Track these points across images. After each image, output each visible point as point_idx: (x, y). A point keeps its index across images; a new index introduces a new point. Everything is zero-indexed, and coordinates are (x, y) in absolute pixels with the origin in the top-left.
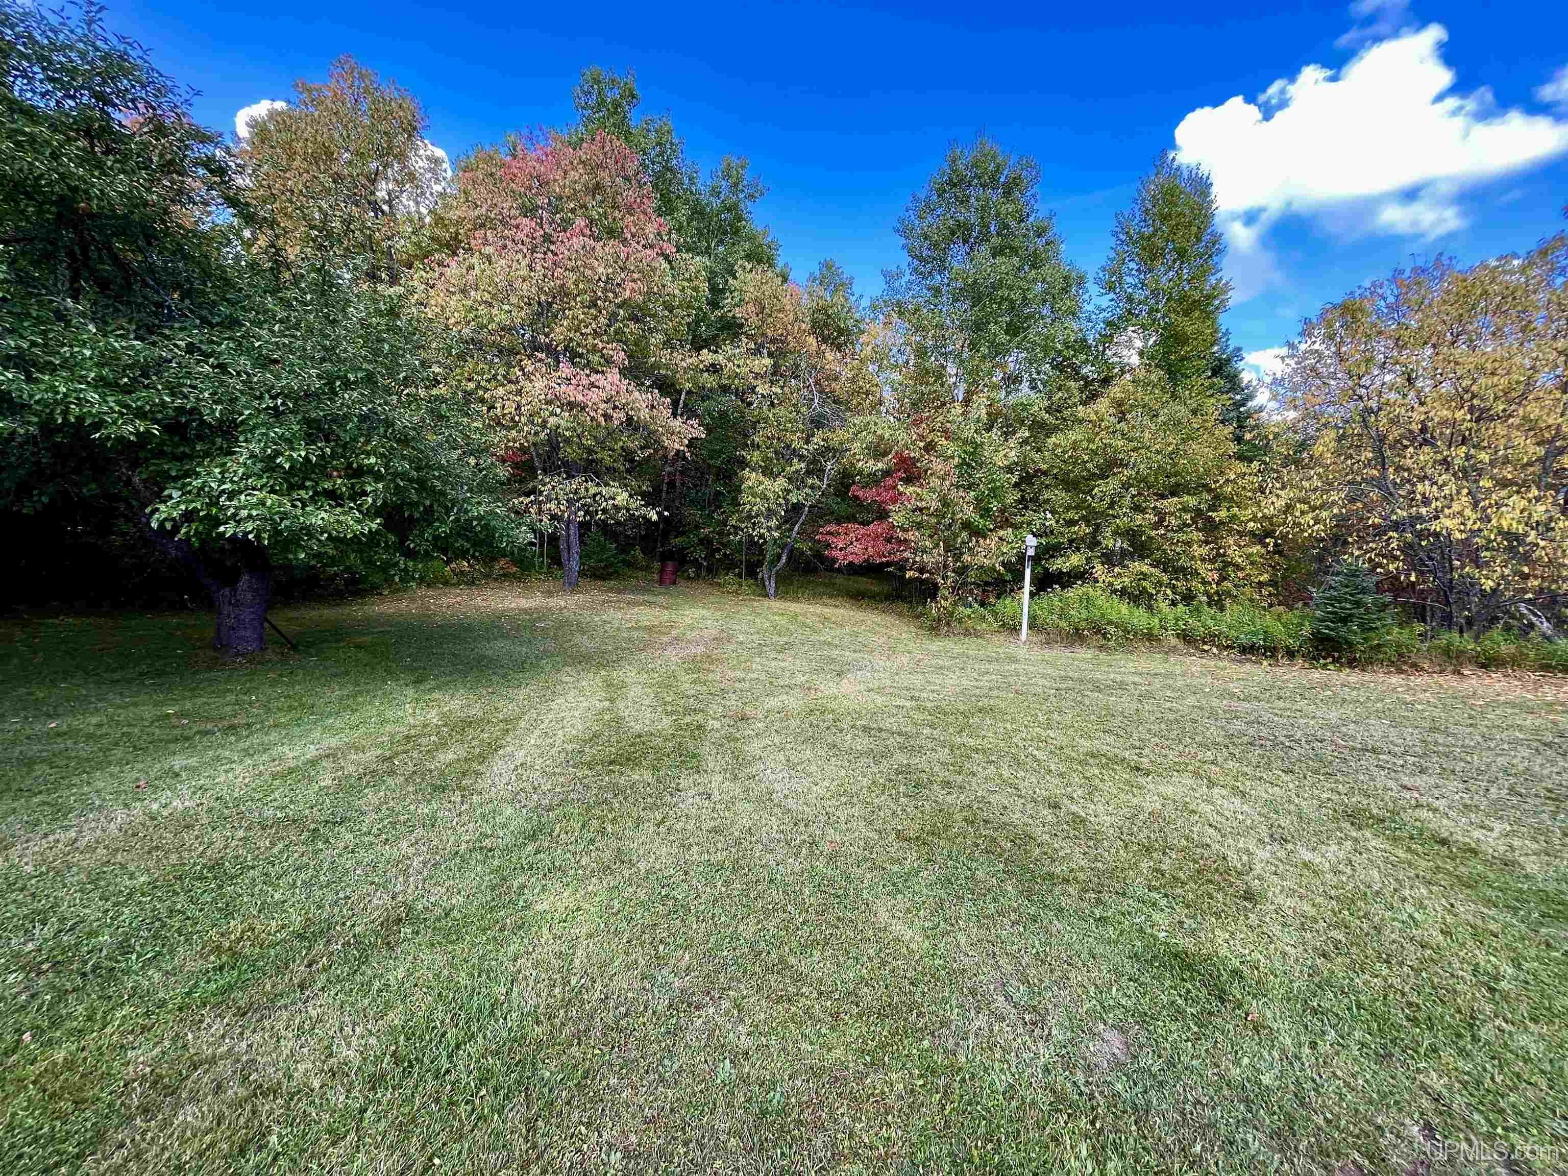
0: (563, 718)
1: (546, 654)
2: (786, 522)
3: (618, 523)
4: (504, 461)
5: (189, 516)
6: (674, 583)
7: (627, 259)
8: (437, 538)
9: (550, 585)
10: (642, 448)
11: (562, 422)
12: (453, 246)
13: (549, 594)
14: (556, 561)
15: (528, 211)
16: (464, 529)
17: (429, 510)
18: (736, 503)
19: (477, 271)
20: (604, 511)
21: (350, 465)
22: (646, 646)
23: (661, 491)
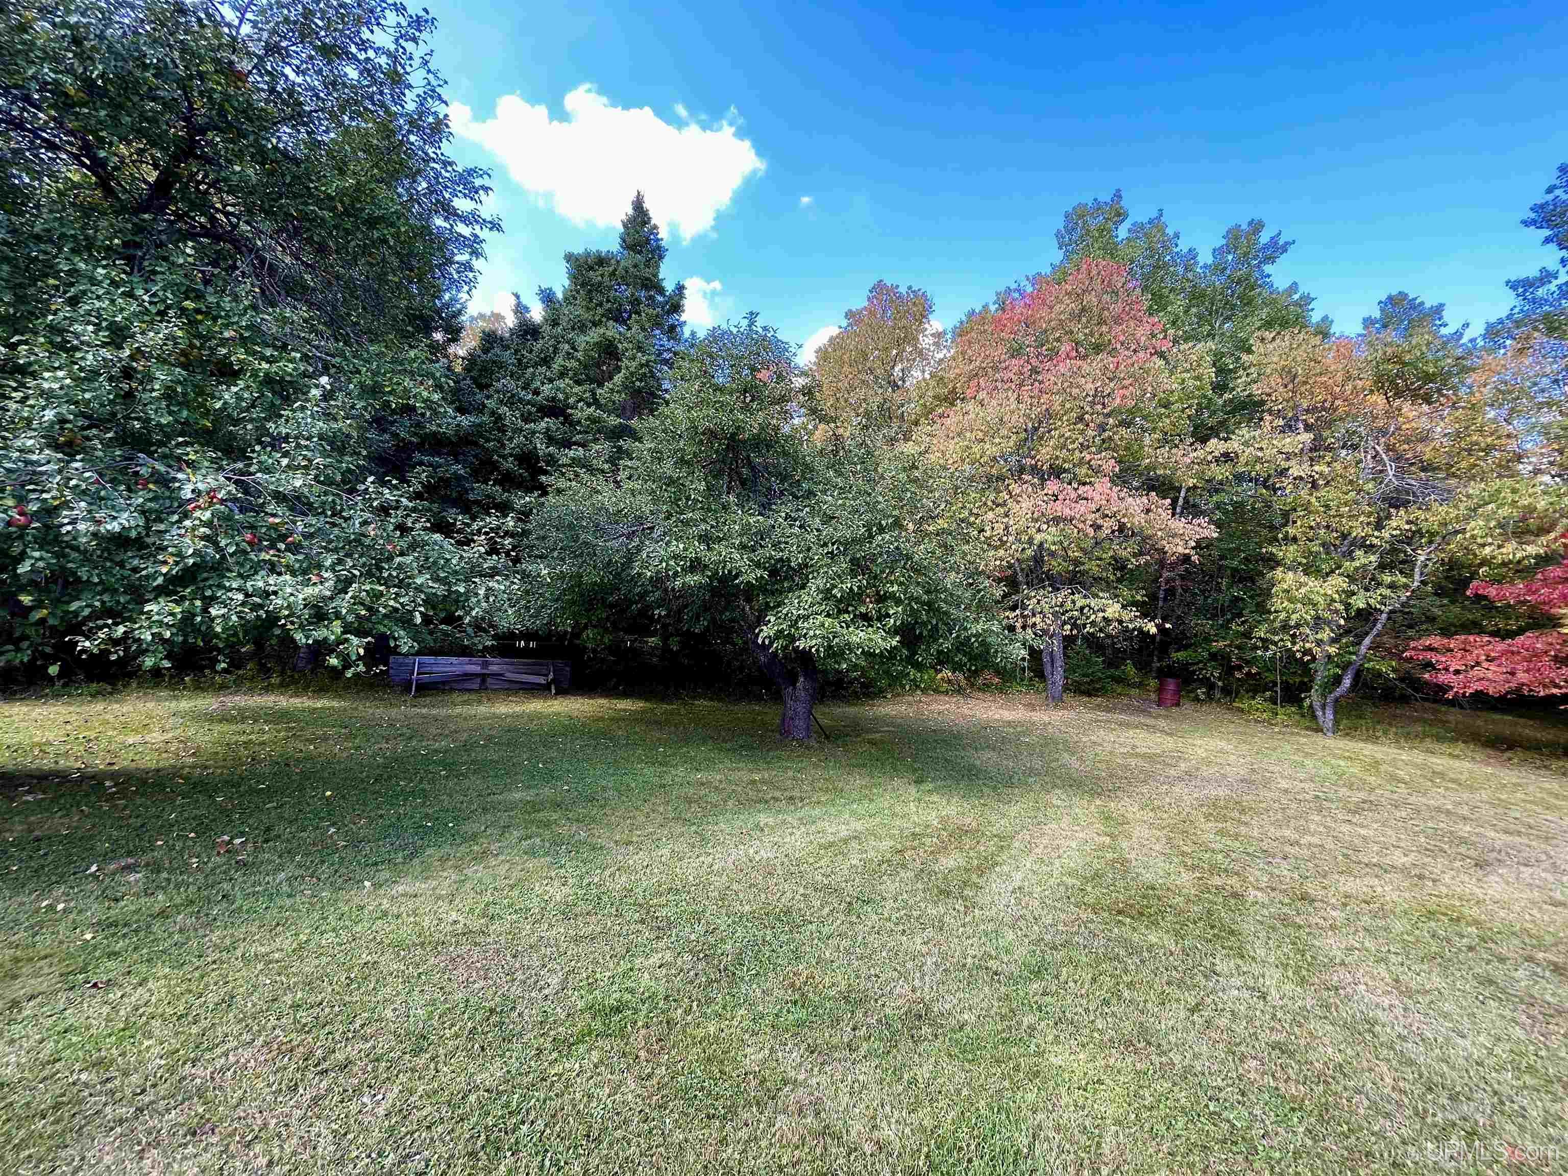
0: (1058, 847)
1: (1031, 772)
2: (1348, 632)
3: (1108, 636)
4: (999, 581)
5: (779, 634)
6: (1177, 705)
7: (1117, 368)
8: (940, 652)
9: (1032, 698)
10: (1135, 555)
11: (1050, 538)
12: (951, 399)
13: (1031, 707)
14: (1040, 674)
15: (1015, 353)
16: (962, 645)
17: (935, 628)
18: (1262, 609)
19: (972, 416)
20: (1093, 623)
21: (878, 592)
22: (1148, 777)
23: (1157, 599)
